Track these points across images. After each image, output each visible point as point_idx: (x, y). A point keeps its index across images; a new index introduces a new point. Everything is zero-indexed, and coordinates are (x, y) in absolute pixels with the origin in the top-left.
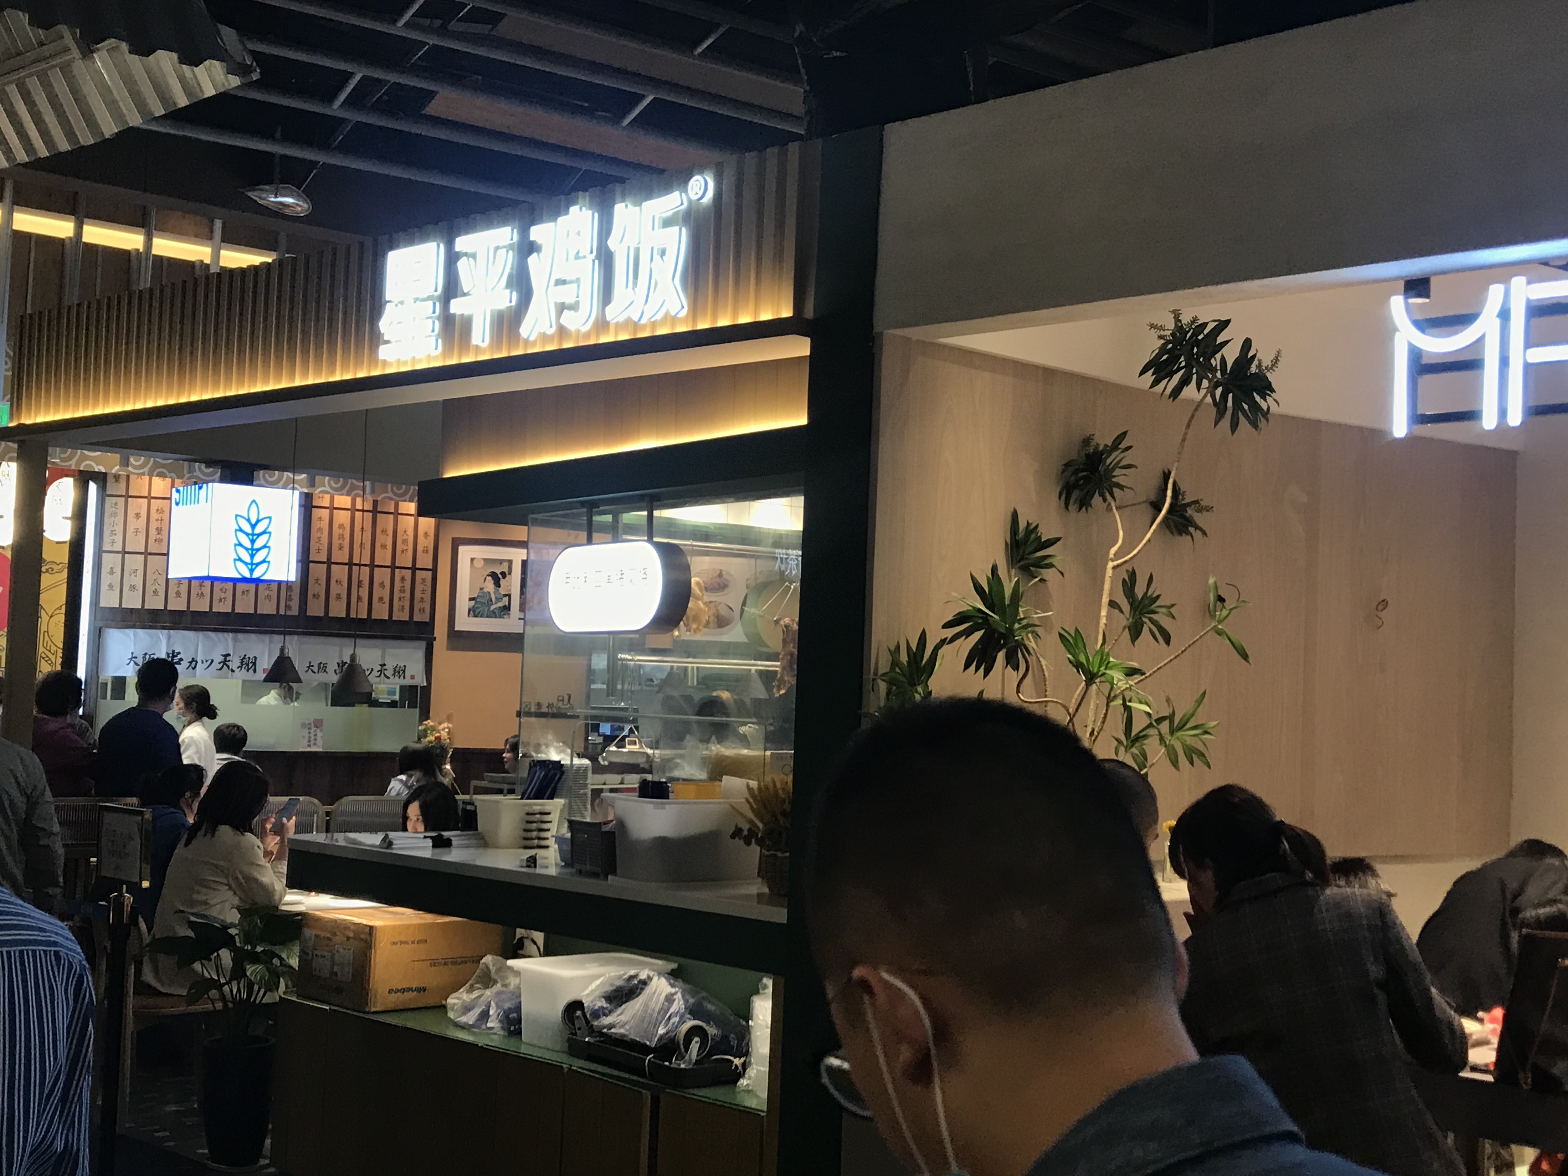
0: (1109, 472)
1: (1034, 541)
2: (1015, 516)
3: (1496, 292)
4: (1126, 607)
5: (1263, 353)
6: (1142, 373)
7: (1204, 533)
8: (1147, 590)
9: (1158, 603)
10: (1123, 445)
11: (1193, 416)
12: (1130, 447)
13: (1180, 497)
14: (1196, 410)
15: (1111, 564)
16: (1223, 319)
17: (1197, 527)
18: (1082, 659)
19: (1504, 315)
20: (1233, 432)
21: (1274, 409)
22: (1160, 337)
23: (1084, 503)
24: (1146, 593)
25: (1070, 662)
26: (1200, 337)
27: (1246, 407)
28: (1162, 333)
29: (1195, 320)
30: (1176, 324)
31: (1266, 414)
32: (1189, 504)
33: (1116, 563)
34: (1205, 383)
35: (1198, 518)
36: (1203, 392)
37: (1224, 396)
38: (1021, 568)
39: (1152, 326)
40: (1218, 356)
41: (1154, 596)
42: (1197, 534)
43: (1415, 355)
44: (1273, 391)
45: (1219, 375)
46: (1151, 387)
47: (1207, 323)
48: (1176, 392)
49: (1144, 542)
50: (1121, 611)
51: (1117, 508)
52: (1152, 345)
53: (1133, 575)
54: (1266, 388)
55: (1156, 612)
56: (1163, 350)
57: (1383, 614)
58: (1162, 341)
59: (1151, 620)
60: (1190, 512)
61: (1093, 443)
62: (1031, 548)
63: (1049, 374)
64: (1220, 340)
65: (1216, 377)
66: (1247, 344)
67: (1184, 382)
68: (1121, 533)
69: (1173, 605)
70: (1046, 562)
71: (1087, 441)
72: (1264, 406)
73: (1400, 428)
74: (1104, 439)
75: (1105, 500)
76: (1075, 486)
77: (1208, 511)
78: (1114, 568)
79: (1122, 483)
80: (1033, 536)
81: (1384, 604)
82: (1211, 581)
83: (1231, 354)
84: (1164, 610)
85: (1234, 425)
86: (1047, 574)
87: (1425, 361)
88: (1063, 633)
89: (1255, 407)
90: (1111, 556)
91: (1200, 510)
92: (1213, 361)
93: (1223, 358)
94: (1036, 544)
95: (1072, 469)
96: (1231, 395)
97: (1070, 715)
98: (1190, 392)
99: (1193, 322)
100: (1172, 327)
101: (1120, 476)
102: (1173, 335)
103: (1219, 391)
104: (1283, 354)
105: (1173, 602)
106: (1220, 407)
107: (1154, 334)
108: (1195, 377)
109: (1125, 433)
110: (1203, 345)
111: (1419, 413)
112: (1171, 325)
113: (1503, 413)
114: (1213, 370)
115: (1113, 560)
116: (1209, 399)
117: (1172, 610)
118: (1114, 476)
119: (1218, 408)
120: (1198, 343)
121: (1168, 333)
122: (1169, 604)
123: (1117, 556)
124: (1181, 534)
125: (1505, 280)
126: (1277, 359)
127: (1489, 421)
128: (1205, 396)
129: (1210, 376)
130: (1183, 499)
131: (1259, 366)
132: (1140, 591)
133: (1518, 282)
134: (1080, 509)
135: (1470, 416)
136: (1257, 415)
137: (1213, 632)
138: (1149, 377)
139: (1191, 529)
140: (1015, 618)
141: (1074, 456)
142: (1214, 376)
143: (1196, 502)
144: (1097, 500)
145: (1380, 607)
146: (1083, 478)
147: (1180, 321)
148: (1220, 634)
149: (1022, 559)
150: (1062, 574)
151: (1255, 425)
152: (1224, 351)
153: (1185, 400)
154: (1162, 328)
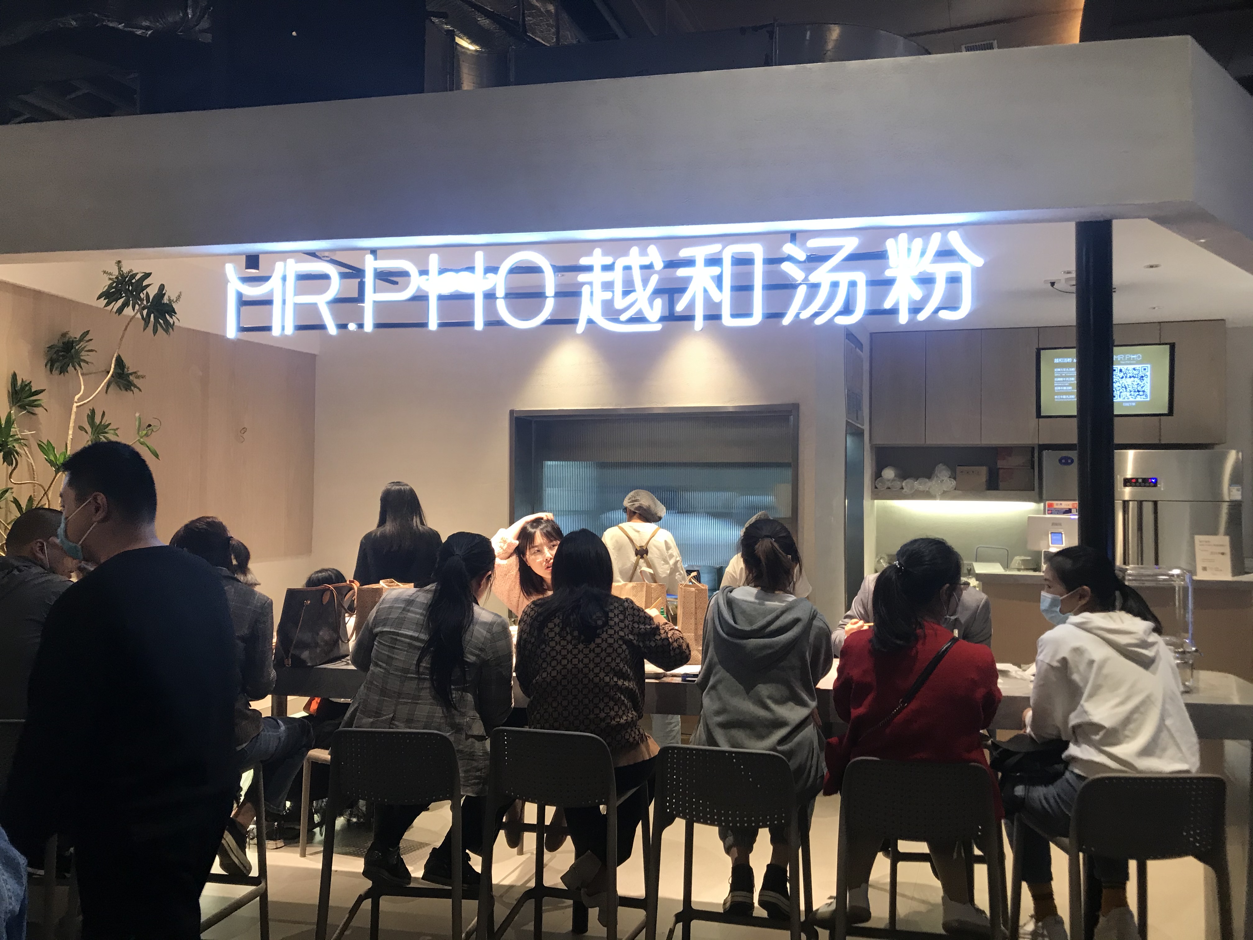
0: (78, 352)
1: (28, 390)
2: (14, 376)
3: (279, 266)
4: (89, 430)
5: (170, 294)
6: (99, 298)
7: (140, 390)
8: (102, 421)
9: (110, 427)
10: (87, 338)
11: (128, 324)
12: (91, 340)
13: (126, 369)
14: (131, 321)
15: (75, 405)
16: (147, 272)
17: (135, 386)
18: (52, 458)
19: (284, 279)
20: (154, 335)
21: (177, 323)
22: (110, 279)
23: (63, 370)
24: (101, 422)
25: (47, 460)
26: (134, 281)
27: (161, 321)
28: (111, 277)
29: (131, 271)
30: (119, 272)
31: (172, 326)
32: (131, 374)
33: (79, 404)
34: (137, 307)
35: (136, 381)
36: (136, 311)
37: (149, 315)
38: (19, 406)
39: (104, 272)
40: (145, 292)
41: (107, 423)
42: (136, 390)
43: (240, 295)
44: (175, 313)
45: (145, 302)
46: (104, 307)
47: (138, 273)
48: (120, 310)
49: (97, 392)
50: (87, 432)
51: (81, 374)
52: (104, 284)
53: (93, 411)
54: (172, 312)
55: (107, 433)
56: (110, 287)
57: (245, 435)
58: (111, 281)
59: (104, 437)
60: (131, 378)
61: (68, 336)
62: (26, 395)
63: (37, 295)
64: (145, 283)
65: (143, 304)
66: (162, 287)
67: (125, 305)
68: (83, 387)
69: (117, 429)
70: (35, 403)
71: (64, 335)
72: (171, 321)
73: (231, 332)
74: (76, 334)
75: (75, 369)
76: (57, 360)
77: (143, 378)
78: (77, 407)
79: (87, 360)
80: (27, 388)
81: (244, 430)
82: (137, 415)
83: (152, 291)
84: (112, 431)
85: (155, 331)
86: (37, 410)
87: (244, 299)
88: (40, 443)
89: (166, 322)
90: (76, 400)
91: (138, 377)
92: (141, 295)
93: (147, 293)
94: (28, 393)
95: (54, 350)
96: (152, 315)
97: (45, 490)
98: (128, 311)
99: (129, 272)
100: (117, 274)
101: (84, 355)
102: (117, 278)
103: (145, 312)
104: (183, 294)
105: (117, 427)
106: (146, 320)
107: (106, 277)
108: (131, 302)
109: (88, 332)
110: (134, 285)
111: (241, 326)
112: (116, 273)
113: (283, 328)
114: (142, 300)
115: (76, 403)
116: (139, 315)
117: (117, 432)
118: (82, 356)
119: (145, 322)
120: (132, 284)
121: (114, 277)
122: (115, 428)
123: (80, 400)
124: (126, 390)
125: (284, 260)
126: (179, 296)
127: (276, 332)
128: (137, 313)
129: (140, 303)
130: (128, 371)
131: (169, 300)
132: (97, 420)
133: (291, 262)
134: (60, 373)
135: (268, 329)
136: (168, 327)
137: (138, 442)
138: (103, 302)
139: (132, 388)
140: (9, 435)
141: (56, 342)
142: (142, 303)
143: (135, 373)
144: (70, 368)
145: (243, 432)
146: (62, 356)
147: (122, 271)
148: (141, 444)
149: (19, 401)
150: (46, 410)
151: (167, 331)
152: (148, 290)
153: (124, 315)
154: (111, 274)
